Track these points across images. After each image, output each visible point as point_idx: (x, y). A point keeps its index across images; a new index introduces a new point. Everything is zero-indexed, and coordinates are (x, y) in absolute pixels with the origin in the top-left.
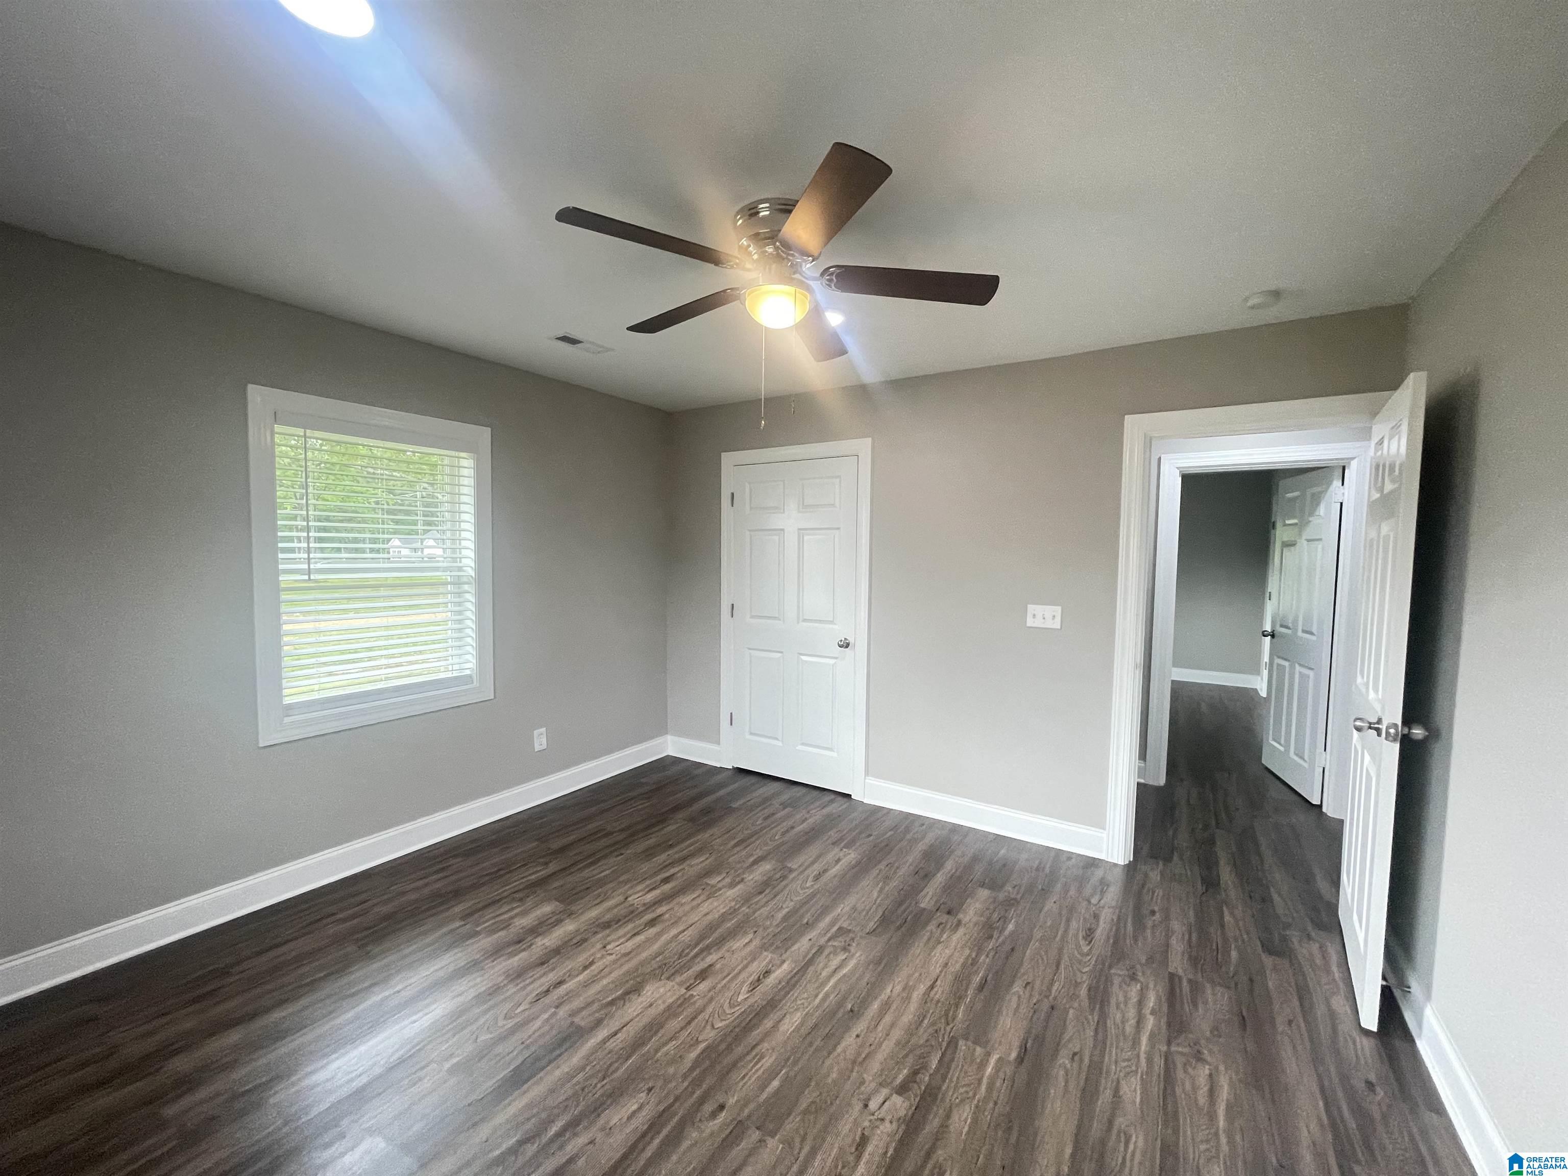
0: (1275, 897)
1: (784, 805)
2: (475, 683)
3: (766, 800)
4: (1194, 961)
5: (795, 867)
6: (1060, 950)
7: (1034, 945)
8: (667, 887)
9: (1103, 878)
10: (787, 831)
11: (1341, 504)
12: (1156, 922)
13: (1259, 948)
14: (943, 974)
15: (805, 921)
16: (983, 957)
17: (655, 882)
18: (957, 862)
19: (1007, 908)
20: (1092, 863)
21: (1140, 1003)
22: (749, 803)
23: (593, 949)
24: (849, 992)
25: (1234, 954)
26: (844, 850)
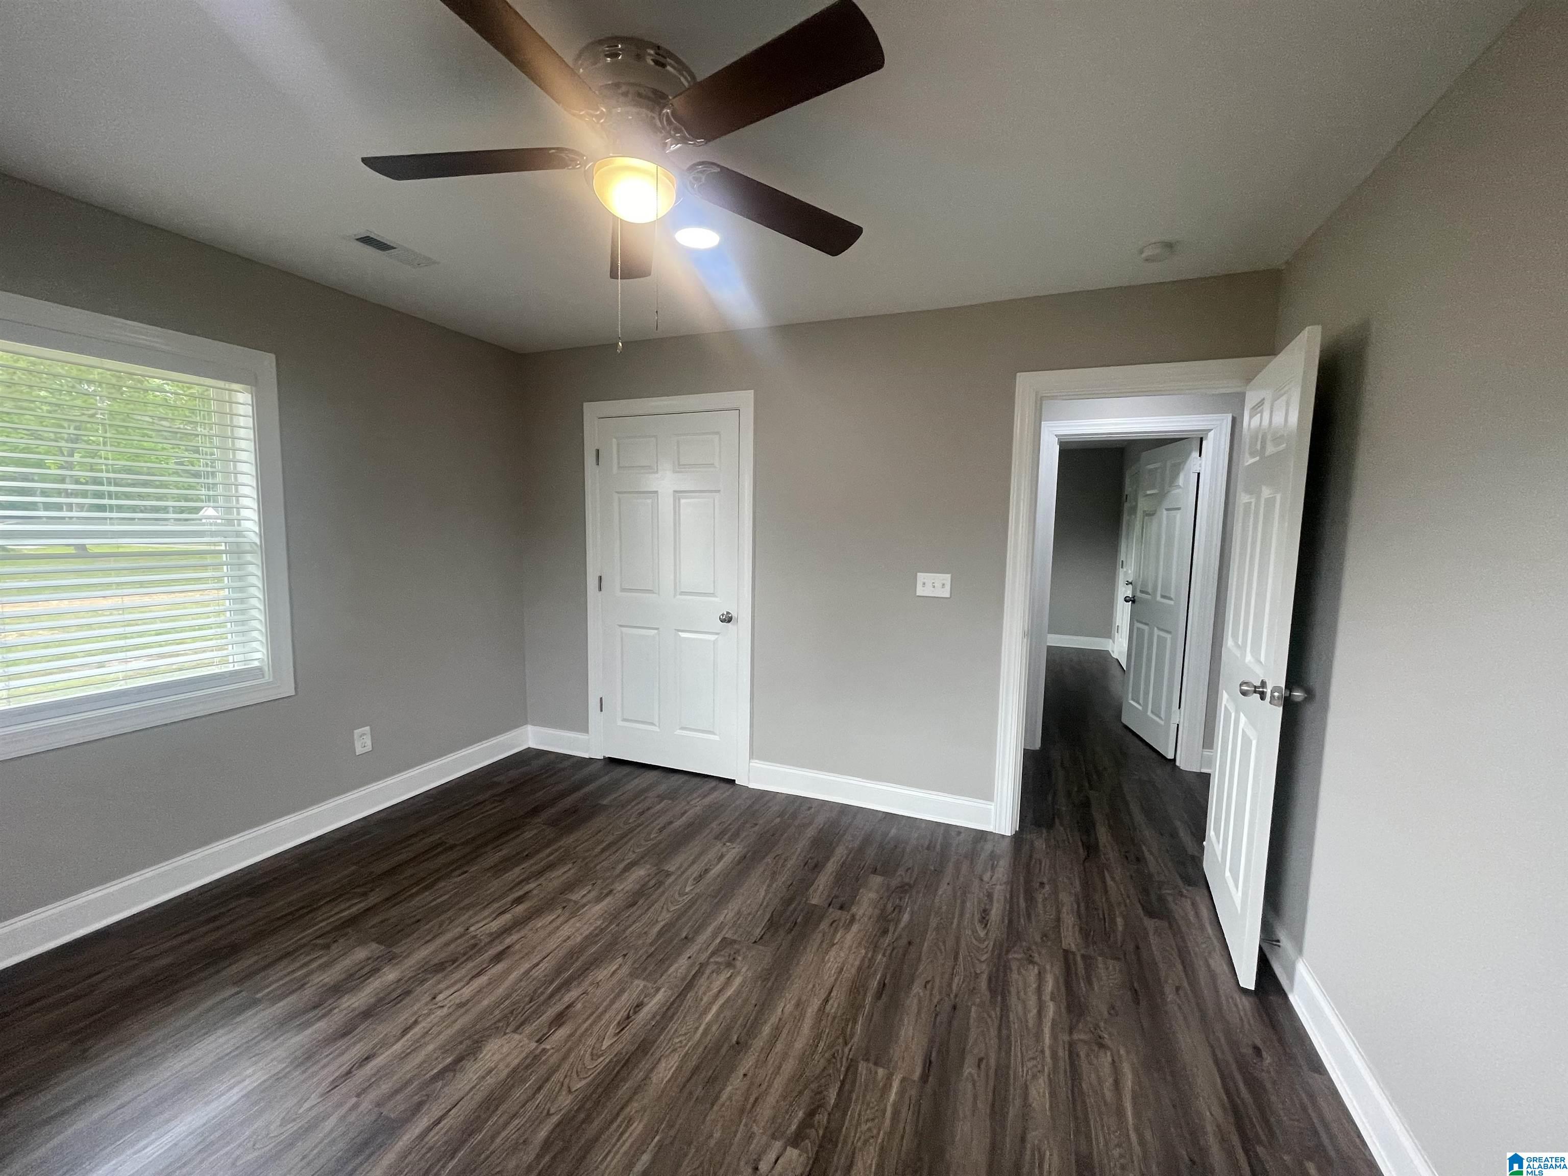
0: (1147, 854)
1: (661, 798)
2: (267, 678)
3: (639, 794)
4: (1085, 934)
5: (672, 869)
6: (958, 940)
7: (931, 936)
8: (520, 909)
9: (992, 852)
10: (664, 827)
11: (1199, 474)
12: (1046, 896)
13: (1140, 911)
14: (838, 983)
15: (684, 935)
16: (880, 956)
17: (505, 904)
18: (847, 847)
19: (902, 895)
20: (981, 836)
21: (1039, 990)
22: (622, 798)
23: (417, 1004)
24: (734, 1019)
25: (1119, 920)
26: (728, 844)
